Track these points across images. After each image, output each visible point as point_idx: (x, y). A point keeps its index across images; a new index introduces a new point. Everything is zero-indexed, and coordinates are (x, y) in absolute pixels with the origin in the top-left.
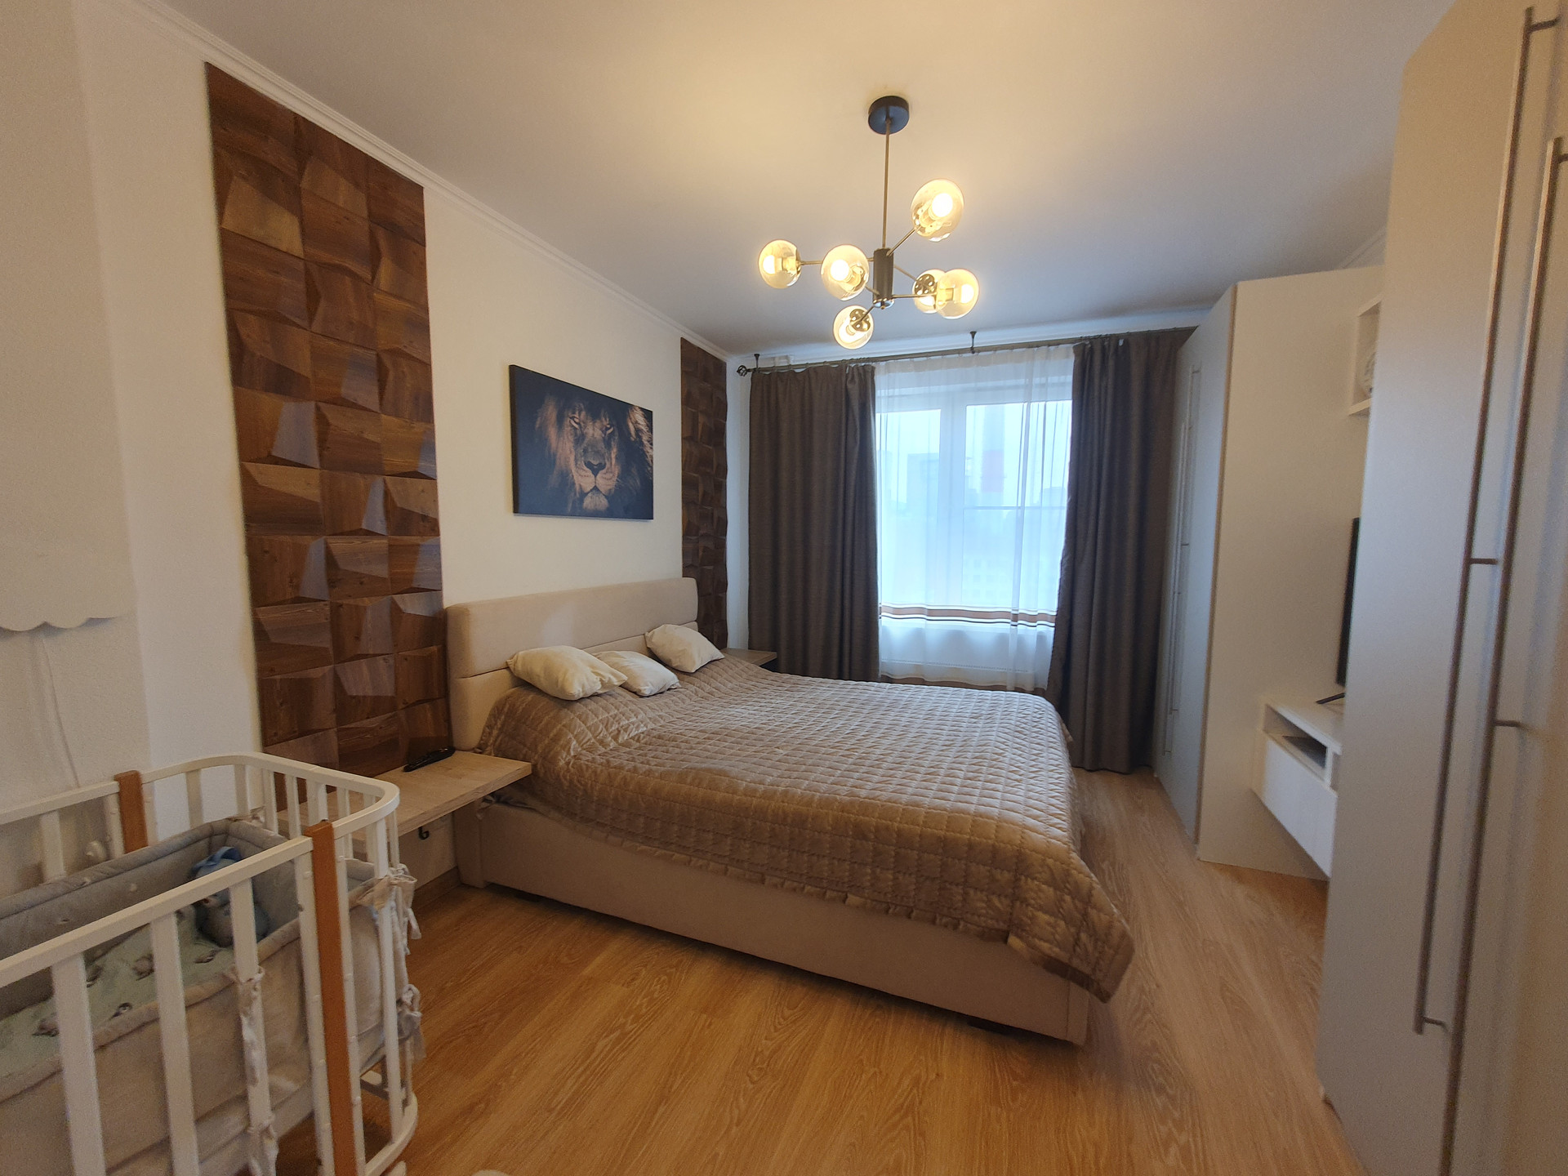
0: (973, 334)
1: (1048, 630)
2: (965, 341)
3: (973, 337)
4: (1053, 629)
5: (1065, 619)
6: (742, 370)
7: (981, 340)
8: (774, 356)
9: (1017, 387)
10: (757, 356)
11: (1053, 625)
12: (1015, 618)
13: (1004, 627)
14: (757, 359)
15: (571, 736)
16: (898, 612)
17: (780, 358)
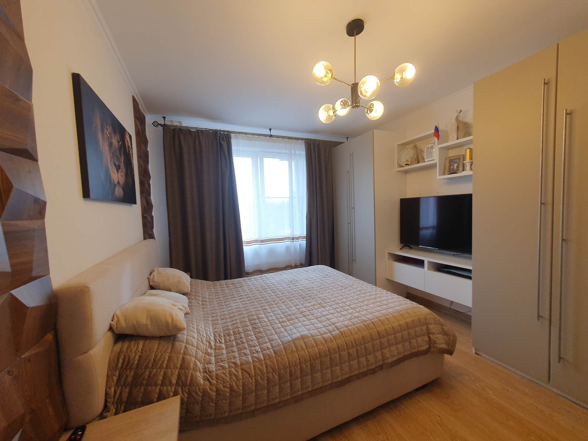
0: (270, 130)
1: (304, 242)
2: (267, 132)
3: (270, 131)
4: (305, 241)
5: (309, 237)
6: (156, 124)
7: (273, 133)
8: (172, 120)
9: (286, 153)
10: (164, 118)
11: (305, 239)
12: (293, 239)
13: (287, 243)
14: (164, 120)
15: (193, 359)
16: (249, 243)
17: (176, 122)
